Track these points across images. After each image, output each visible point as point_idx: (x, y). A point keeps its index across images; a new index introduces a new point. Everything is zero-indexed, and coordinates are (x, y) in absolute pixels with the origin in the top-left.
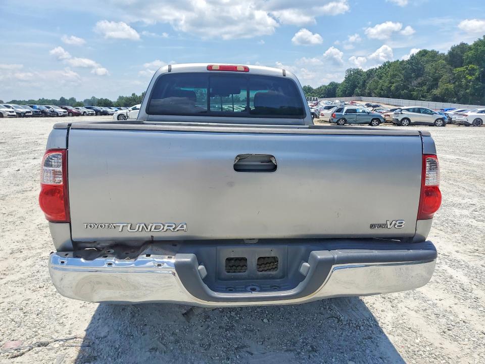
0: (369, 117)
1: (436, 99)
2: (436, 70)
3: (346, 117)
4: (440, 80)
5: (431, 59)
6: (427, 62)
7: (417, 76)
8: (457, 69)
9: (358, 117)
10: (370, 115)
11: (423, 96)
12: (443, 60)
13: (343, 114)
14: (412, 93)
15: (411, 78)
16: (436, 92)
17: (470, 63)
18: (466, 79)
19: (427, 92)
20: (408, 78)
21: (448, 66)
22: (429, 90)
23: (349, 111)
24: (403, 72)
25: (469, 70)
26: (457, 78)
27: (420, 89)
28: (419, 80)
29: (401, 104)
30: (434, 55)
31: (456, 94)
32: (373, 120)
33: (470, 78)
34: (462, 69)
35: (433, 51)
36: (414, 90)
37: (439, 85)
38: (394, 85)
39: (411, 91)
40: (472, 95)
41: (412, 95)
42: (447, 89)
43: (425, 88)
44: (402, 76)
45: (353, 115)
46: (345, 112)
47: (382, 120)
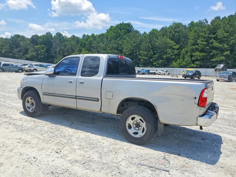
0: (17, 68)
1: (27, 59)
2: (26, 45)
3: (3, 68)
4: (29, 50)
5: (22, 39)
6: (21, 41)
7: (17, 47)
8: (36, 46)
9: (10, 68)
10: (17, 67)
11: (21, 57)
12: (29, 41)
13: (2, 66)
14: (15, 55)
15: (13, 47)
16: (28, 56)
17: (41, 44)
18: (41, 51)
19: (23, 56)
20: (11, 48)
21: (31, 44)
22: (23, 55)
23: (5, 65)
24: (8, 44)
25: (42, 47)
26: (37, 50)
27: (19, 53)
28: (18, 49)
29: (9, 61)
30: (23, 38)
31: (37, 58)
32: (19, 69)
33: (42, 51)
34: (38, 46)
35: (22, 36)
36: (16, 54)
37: (29, 53)
38: (4, 50)
39: (14, 55)
40: (44, 58)
41: (15, 56)
42: (33, 55)
43: (21, 53)
44: (8, 47)
45: (8, 67)
46: (3, 65)
47: (24, 70)
